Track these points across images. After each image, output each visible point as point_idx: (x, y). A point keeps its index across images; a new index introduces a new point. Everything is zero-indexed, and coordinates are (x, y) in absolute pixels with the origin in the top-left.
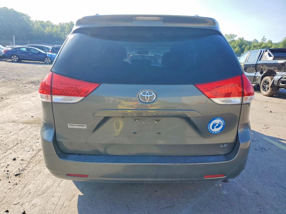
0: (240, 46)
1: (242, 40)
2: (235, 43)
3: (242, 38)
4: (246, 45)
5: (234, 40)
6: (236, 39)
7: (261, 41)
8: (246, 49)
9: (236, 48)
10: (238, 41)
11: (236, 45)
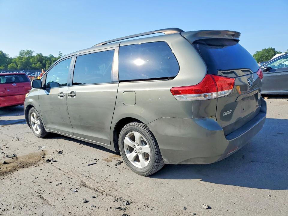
0: (41, 61)
1: (40, 55)
2: (35, 59)
3: (40, 53)
4: (46, 61)
5: (32, 57)
6: (34, 54)
7: (59, 56)
8: (47, 64)
9: (36, 63)
10: (37, 57)
11: (36, 60)
